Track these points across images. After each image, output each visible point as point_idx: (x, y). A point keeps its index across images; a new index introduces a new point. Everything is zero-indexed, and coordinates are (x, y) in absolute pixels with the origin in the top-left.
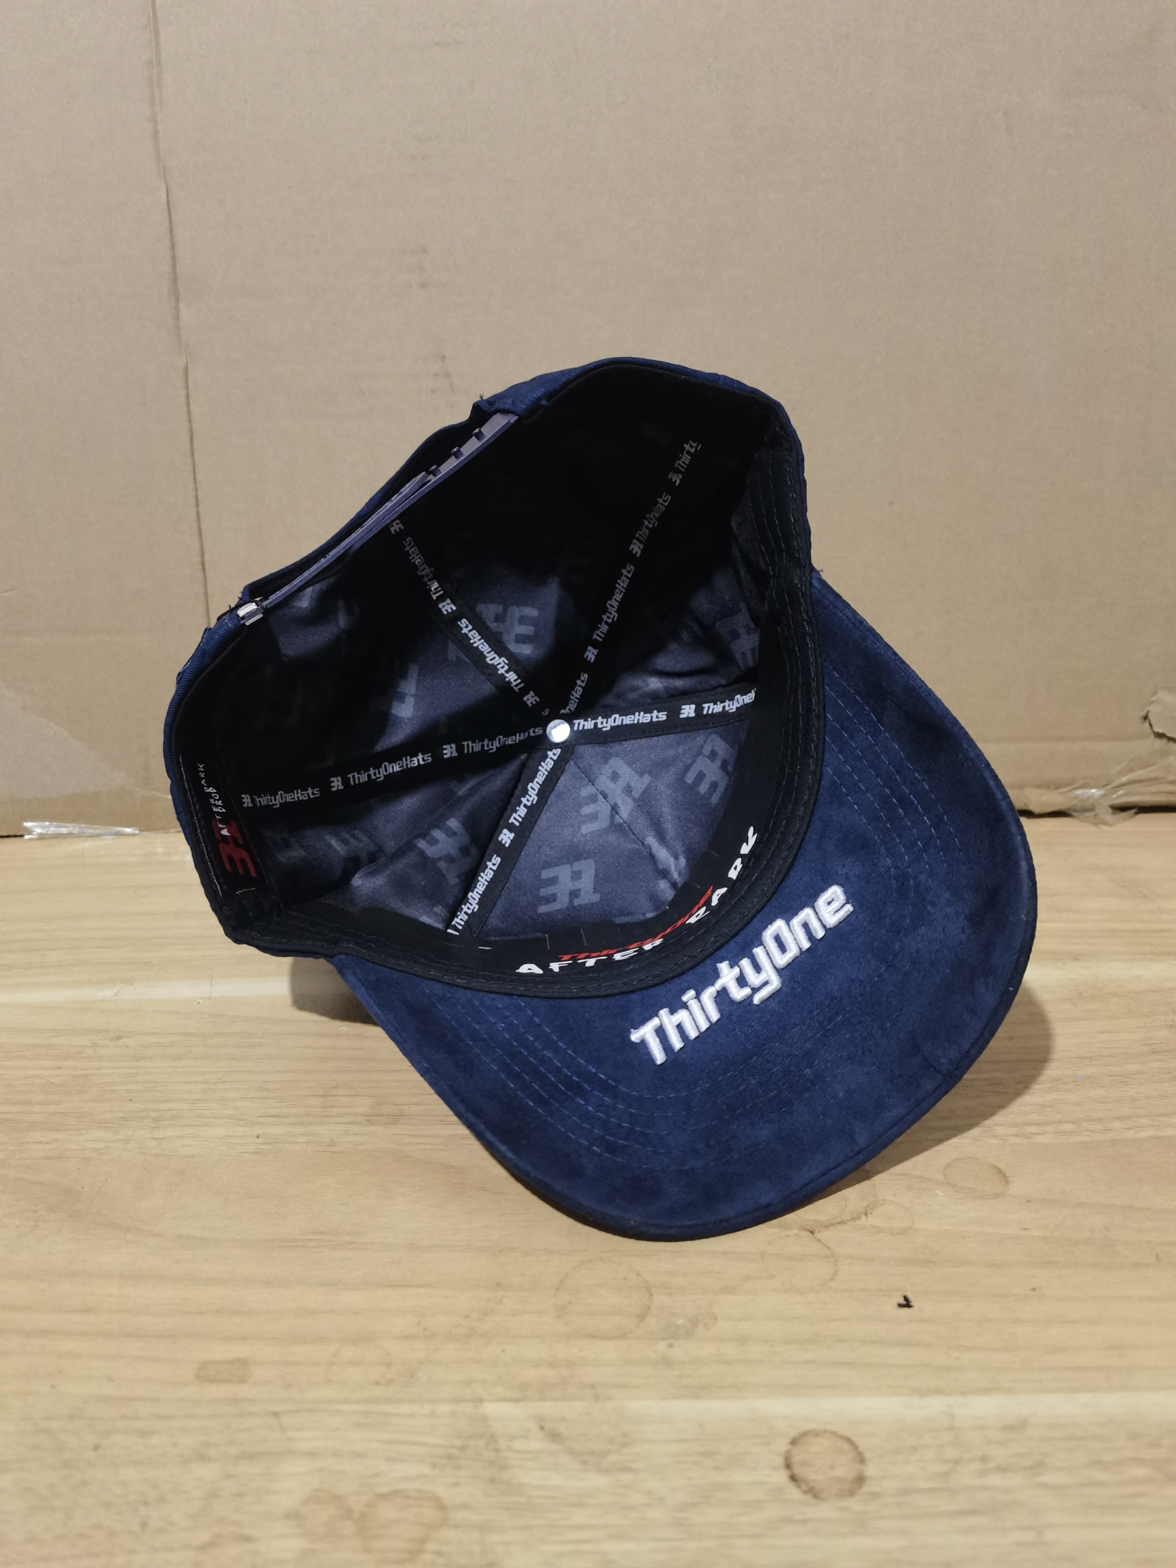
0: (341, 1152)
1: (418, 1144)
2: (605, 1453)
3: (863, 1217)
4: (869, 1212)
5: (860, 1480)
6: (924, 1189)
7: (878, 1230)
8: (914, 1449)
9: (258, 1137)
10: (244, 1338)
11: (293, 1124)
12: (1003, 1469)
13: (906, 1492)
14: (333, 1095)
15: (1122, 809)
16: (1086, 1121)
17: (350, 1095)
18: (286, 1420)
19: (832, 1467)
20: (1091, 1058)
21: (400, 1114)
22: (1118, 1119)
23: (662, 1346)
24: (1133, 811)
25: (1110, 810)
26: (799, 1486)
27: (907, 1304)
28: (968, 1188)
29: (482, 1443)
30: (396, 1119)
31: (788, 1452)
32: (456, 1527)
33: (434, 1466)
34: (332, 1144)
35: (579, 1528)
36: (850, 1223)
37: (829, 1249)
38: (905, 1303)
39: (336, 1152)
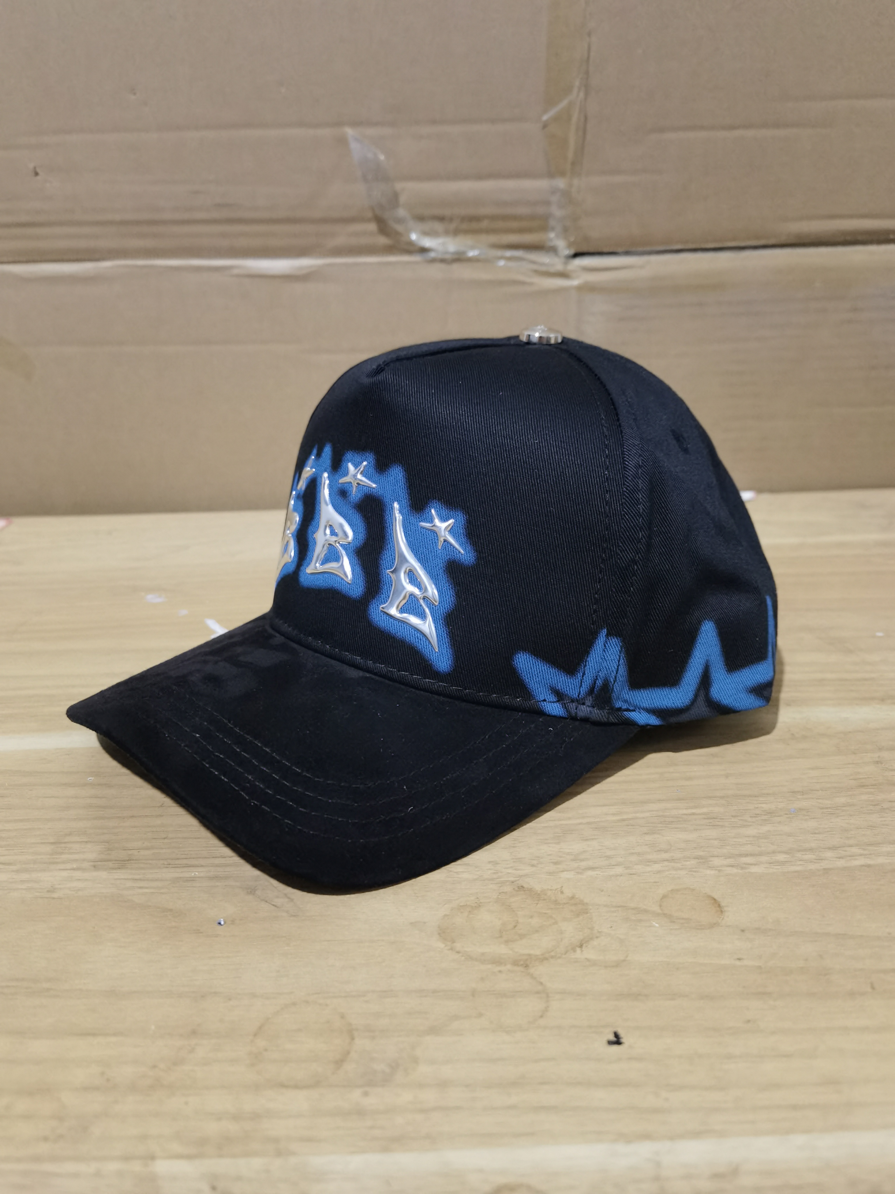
0: (60, 898)
1: (141, 888)
3: (578, 950)
4: (584, 945)
6: (640, 921)
7: (593, 963)
14: (65, 843)
16: (799, 851)
17: (82, 842)
20: (803, 793)
21: (128, 859)
22: (829, 848)
23: (356, 1095)
27: (617, 1041)
28: (683, 919)
30: (123, 864)
34: (52, 890)
36: (564, 956)
37: (541, 983)
38: (614, 1039)
39: (54, 898)
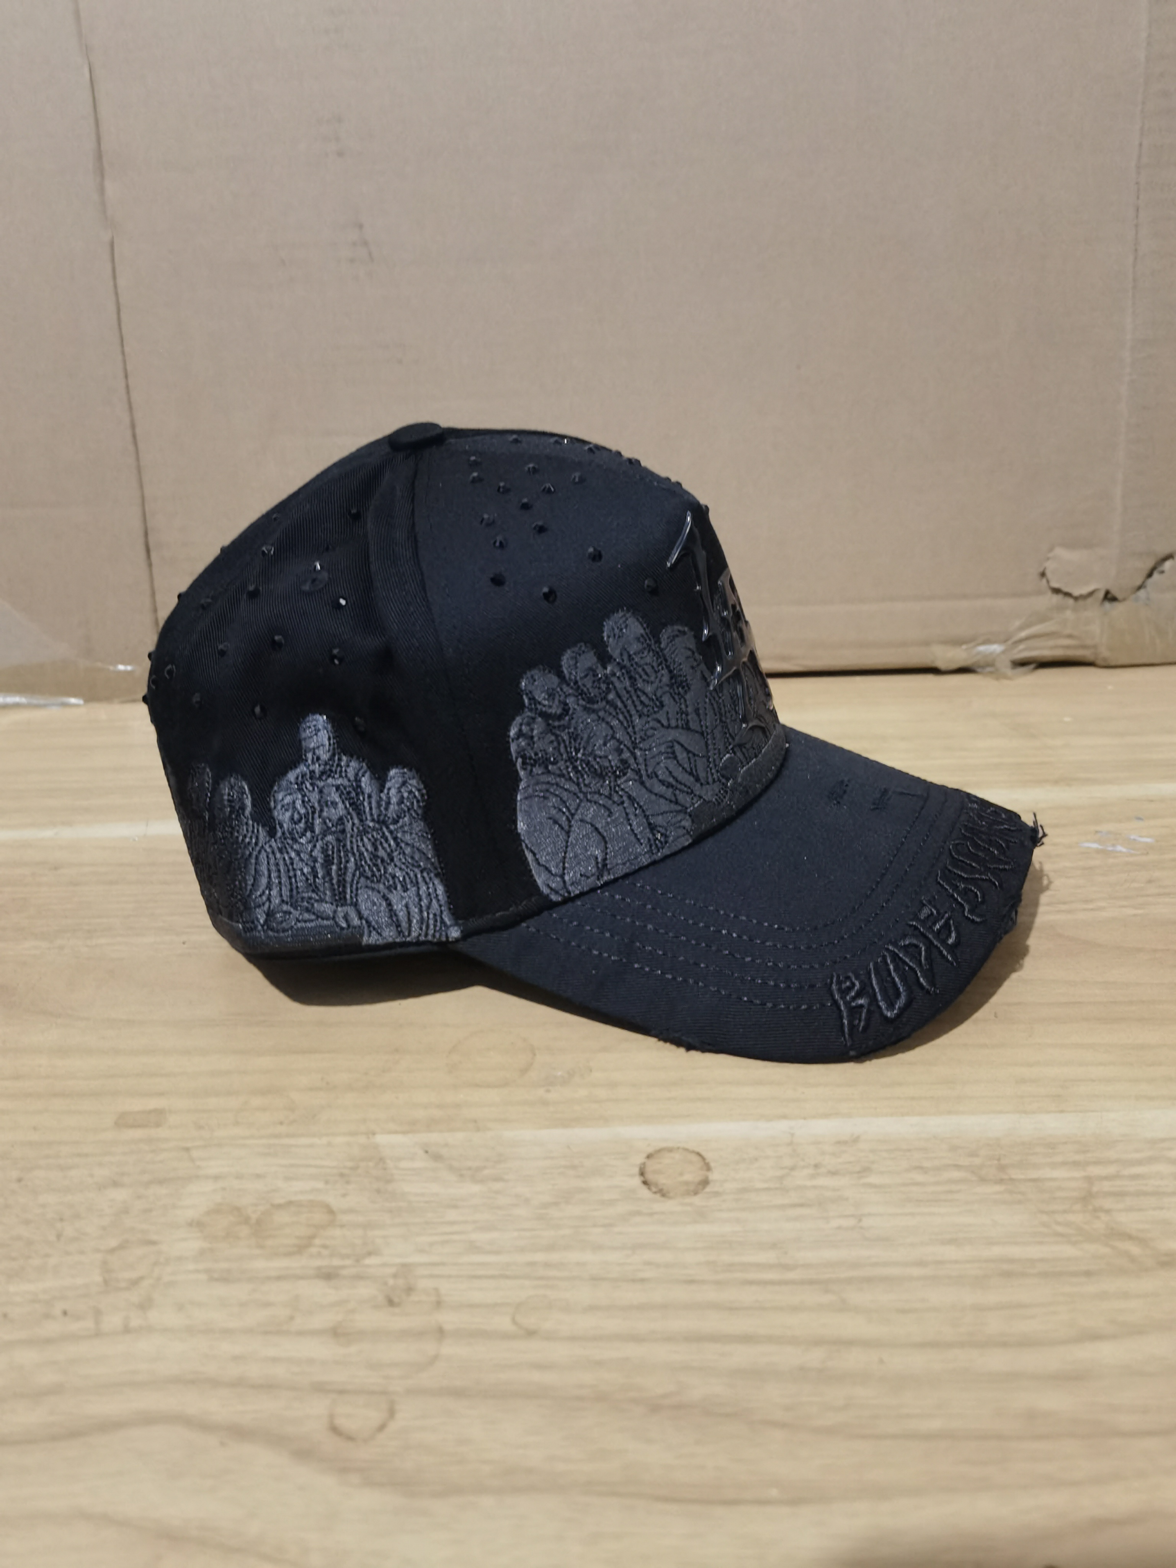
2: (481, 1168)
5: (705, 1182)
8: (755, 1159)
10: (161, 1094)
12: (833, 1173)
13: (744, 1190)
15: (1022, 664)
18: (195, 1154)
19: (681, 1174)
24: (1032, 666)
25: (1009, 664)
26: (649, 1189)
29: (371, 1164)
31: (644, 1164)
32: (342, 1226)
33: (327, 1182)
35: (452, 1223)
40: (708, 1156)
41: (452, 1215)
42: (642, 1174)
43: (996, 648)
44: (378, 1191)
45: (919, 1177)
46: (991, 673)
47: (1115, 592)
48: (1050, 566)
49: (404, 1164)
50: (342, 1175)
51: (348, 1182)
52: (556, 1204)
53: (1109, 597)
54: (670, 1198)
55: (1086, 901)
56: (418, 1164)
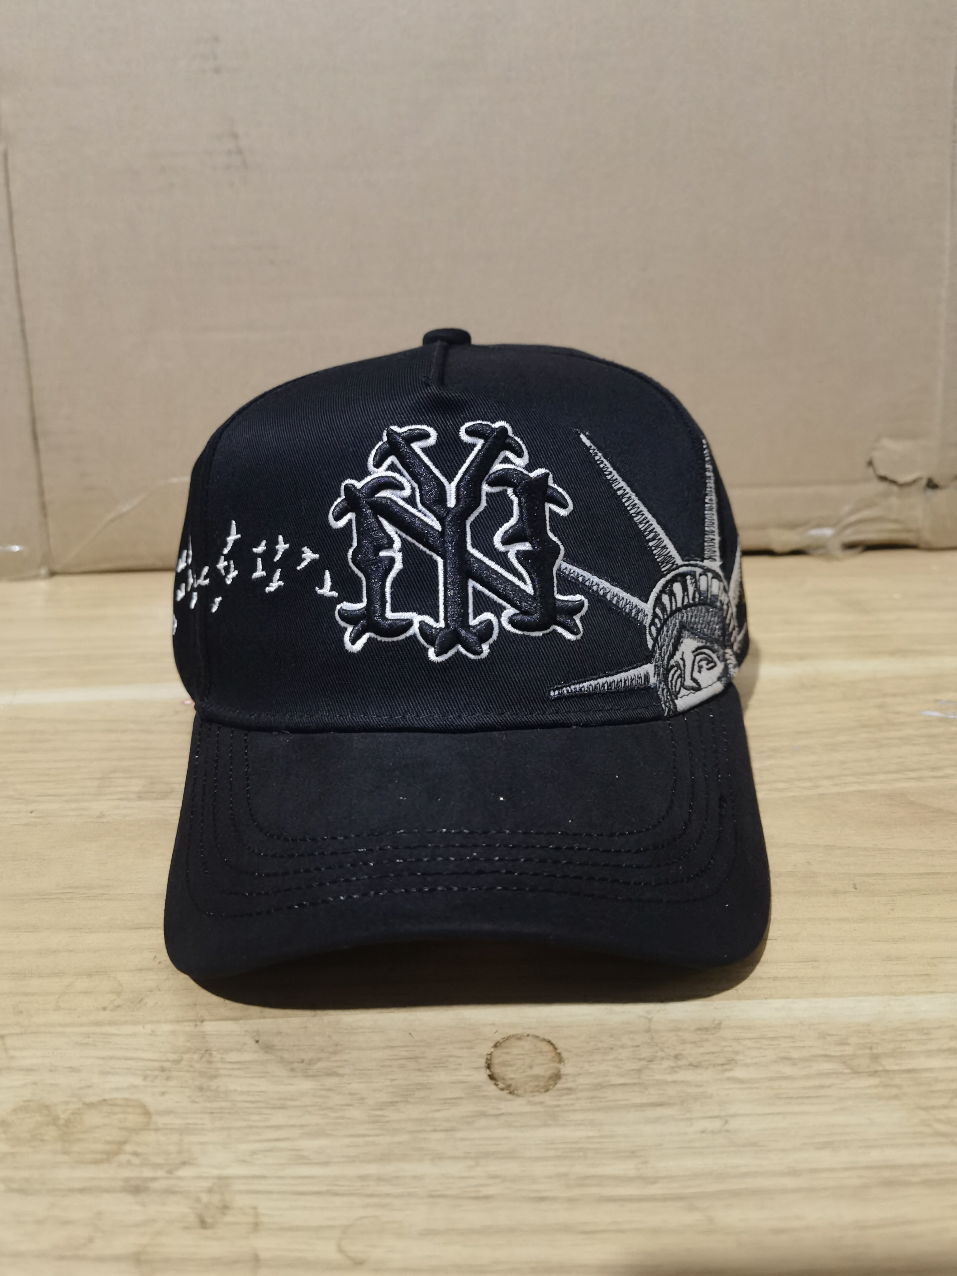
2: (312, 1062)
5: (557, 1077)
8: (612, 1049)
9: (31, 812)
11: (67, 801)
12: (694, 1066)
13: (599, 1087)
15: (850, 546)
18: (9, 1042)
19: (531, 1067)
24: (859, 549)
25: (839, 547)
26: (496, 1085)
29: (196, 1056)
31: (490, 1054)
32: (157, 1130)
33: (145, 1078)
35: (278, 1127)
40: (559, 1044)
41: (279, 1118)
42: (489, 1067)
43: (828, 532)
44: (201, 1089)
45: (788, 1070)
46: (822, 555)
47: (937, 480)
48: (877, 456)
49: (233, 1057)
50: (163, 1069)
51: (168, 1078)
52: (393, 1103)
53: (932, 485)
54: (518, 1096)
55: (933, 769)
56: (247, 1056)
